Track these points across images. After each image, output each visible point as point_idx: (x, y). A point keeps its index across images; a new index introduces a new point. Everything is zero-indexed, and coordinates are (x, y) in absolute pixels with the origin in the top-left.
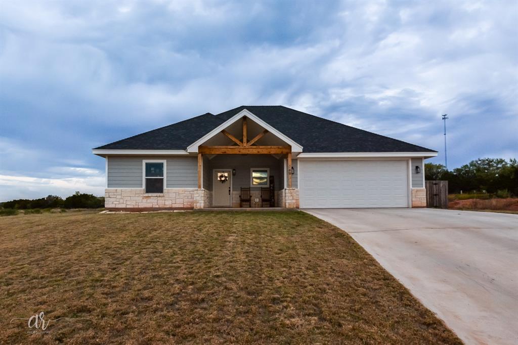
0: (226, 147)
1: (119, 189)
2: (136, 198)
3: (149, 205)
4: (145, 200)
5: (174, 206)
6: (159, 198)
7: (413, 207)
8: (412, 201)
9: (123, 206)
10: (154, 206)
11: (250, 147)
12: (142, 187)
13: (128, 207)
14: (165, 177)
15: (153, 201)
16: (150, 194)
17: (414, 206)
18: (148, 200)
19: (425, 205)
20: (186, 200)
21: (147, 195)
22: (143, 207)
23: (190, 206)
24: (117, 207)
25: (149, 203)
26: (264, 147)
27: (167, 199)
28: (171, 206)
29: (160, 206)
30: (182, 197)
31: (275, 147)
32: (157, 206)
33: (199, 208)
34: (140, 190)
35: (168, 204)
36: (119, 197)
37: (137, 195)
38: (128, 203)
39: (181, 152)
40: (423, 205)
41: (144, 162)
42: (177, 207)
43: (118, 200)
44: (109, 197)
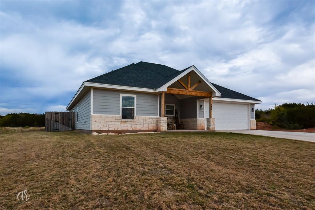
0: (179, 89)
1: (103, 115)
2: (117, 123)
3: (125, 128)
4: (122, 125)
5: (143, 129)
6: (132, 123)
7: (251, 130)
8: (251, 126)
9: (106, 129)
10: (129, 129)
11: (192, 91)
12: (119, 115)
13: (110, 129)
14: (135, 108)
15: (128, 125)
16: (126, 120)
17: (252, 128)
18: (125, 125)
19: (255, 128)
20: (150, 125)
21: (124, 120)
22: (121, 129)
23: (152, 129)
24: (101, 129)
25: (125, 126)
26: (199, 91)
27: (137, 123)
28: (140, 129)
29: (134, 129)
30: (147, 122)
31: (204, 92)
32: (131, 129)
33: (164, 130)
34: (119, 117)
35: (138, 127)
36: (103, 121)
37: (116, 120)
38: (110, 126)
39: (151, 90)
40: (254, 129)
41: (121, 95)
42: (144, 129)
43: (102, 124)
44: (96, 122)
